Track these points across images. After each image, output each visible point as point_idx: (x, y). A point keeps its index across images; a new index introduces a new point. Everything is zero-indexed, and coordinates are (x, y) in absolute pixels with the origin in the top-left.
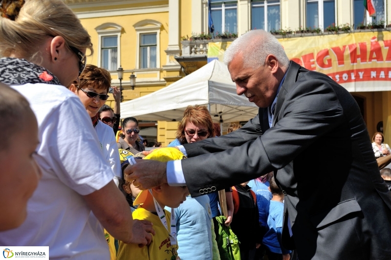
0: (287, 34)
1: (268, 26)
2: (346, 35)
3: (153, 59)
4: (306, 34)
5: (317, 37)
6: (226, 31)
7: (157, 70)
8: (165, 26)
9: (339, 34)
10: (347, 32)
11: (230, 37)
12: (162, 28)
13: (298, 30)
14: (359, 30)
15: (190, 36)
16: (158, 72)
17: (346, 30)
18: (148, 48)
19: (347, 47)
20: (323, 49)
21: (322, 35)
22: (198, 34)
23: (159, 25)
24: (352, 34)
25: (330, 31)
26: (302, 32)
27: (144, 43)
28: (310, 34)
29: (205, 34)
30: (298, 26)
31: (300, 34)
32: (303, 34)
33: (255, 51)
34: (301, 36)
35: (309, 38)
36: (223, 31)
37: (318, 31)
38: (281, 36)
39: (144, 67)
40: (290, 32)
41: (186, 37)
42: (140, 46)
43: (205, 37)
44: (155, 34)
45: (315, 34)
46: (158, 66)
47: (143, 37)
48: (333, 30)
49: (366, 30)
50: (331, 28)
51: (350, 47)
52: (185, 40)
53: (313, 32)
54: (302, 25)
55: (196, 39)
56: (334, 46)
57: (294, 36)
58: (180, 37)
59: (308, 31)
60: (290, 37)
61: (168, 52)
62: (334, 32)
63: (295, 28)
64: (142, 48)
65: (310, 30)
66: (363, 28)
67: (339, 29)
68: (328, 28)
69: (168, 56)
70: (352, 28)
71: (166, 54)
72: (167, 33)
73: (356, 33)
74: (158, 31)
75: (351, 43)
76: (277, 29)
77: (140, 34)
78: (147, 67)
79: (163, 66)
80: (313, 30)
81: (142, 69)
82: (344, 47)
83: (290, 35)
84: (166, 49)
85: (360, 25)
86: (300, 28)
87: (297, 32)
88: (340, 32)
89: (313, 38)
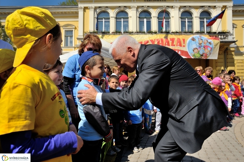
0: (131, 33)
1: (123, 29)
2: (155, 35)
3: (71, 42)
4: (139, 33)
5: (144, 35)
6: (105, 30)
7: (73, 47)
8: (77, 27)
9: (152, 34)
10: (156, 34)
11: (106, 33)
12: (75, 28)
13: (136, 31)
14: (160, 33)
15: (88, 32)
16: (74, 48)
17: (156, 33)
18: (69, 37)
19: (156, 40)
20: (146, 40)
21: (146, 34)
22: (92, 31)
23: (74, 27)
24: (158, 35)
25: (149, 33)
26: (138, 32)
27: (67, 35)
28: (141, 33)
29: (95, 31)
30: (136, 30)
31: (137, 33)
32: (138, 33)
33: (121, 46)
34: (137, 34)
35: (141, 35)
36: (103, 30)
37: (144, 32)
38: (129, 34)
39: (67, 46)
40: (133, 32)
41: (87, 32)
42: (65, 36)
43: (95, 32)
44: (72, 31)
45: (143, 33)
46: (73, 46)
47: (66, 32)
48: (150, 33)
49: (163, 33)
50: (150, 32)
51: (157, 40)
52: (86, 33)
53: (142, 33)
54: (137, 29)
55: (91, 33)
56: (151, 39)
57: (134, 34)
58: (84, 32)
59: (140, 32)
60: (133, 34)
61: (78, 39)
62: (151, 33)
63: (135, 31)
64: (66, 37)
65: (141, 32)
66: (162, 32)
67: (153, 32)
68: (148, 31)
69: (78, 41)
70: (158, 32)
71: (77, 39)
72: (78, 30)
73: (159, 35)
74: (74, 30)
75: (157, 38)
76: (127, 30)
77: (65, 30)
78: (68, 46)
79: (76, 45)
80: (142, 32)
81: (66, 47)
82: (155, 40)
83: (132, 33)
84: (77, 37)
85: (161, 31)
86: (137, 31)
87: (136, 32)
88: (153, 33)
89: (142, 35)
